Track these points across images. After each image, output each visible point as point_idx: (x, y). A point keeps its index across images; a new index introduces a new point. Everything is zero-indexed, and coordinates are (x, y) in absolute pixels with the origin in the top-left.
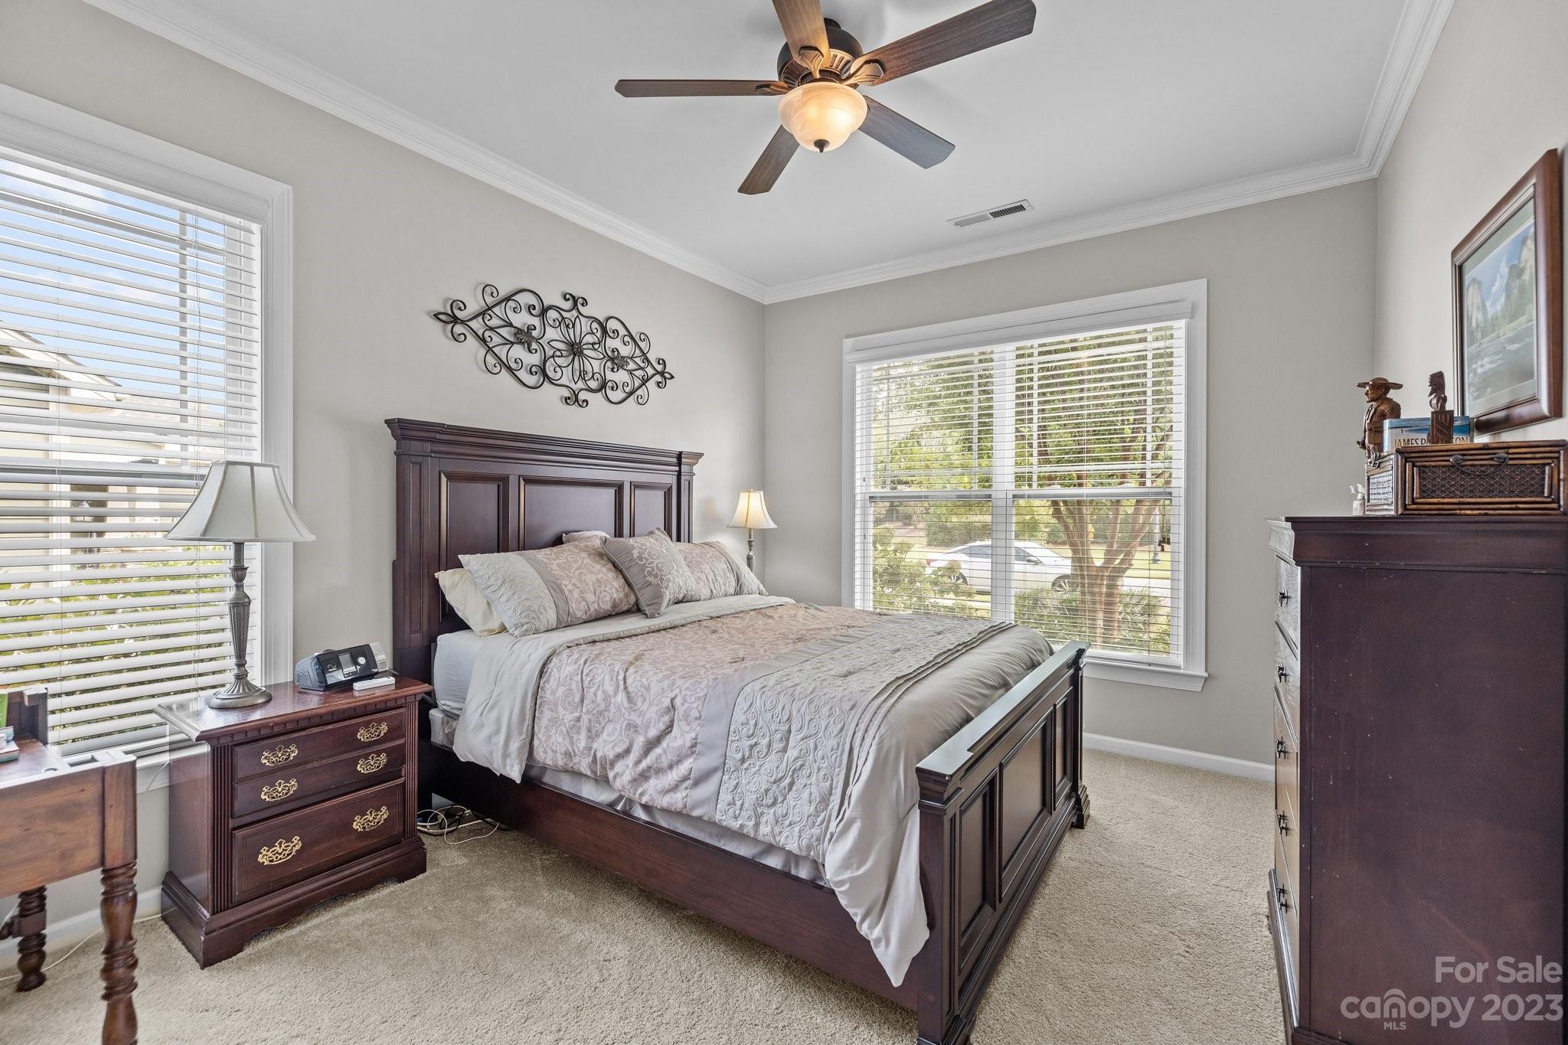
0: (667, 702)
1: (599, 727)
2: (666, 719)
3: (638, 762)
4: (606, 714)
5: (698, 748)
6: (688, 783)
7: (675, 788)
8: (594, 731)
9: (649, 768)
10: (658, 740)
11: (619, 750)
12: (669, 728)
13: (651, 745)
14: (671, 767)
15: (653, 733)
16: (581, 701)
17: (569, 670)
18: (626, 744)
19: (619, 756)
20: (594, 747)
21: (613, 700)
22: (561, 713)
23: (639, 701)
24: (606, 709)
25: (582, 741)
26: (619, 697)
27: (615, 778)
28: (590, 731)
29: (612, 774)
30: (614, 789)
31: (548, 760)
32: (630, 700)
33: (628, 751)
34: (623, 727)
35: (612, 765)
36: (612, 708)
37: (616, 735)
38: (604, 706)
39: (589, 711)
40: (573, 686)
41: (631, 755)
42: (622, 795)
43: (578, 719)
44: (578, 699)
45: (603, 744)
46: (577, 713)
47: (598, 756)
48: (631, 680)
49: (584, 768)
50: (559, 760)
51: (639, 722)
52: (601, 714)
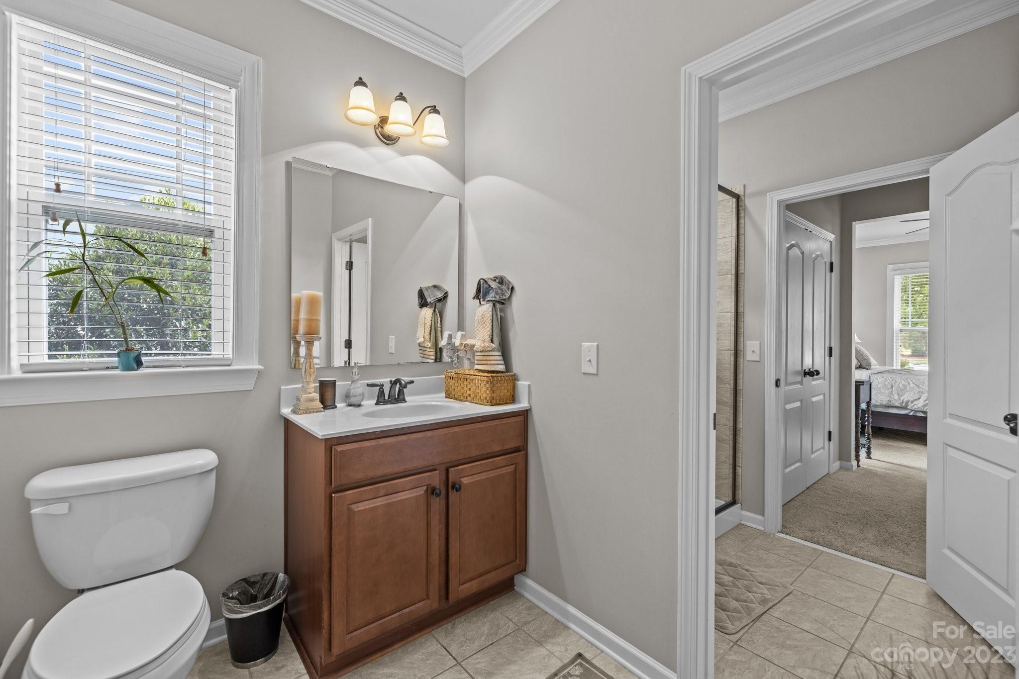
1: (902, 393)
8: (900, 394)
16: (892, 387)
17: (881, 380)
18: (919, 396)
19: (915, 400)
20: (902, 398)
21: (908, 386)
22: (883, 391)
23: (921, 386)
24: (905, 389)
25: (896, 397)
26: (912, 385)
27: (914, 405)
28: (898, 394)
29: (912, 405)
30: (909, 409)
31: (878, 403)
32: (917, 386)
33: (919, 398)
34: (916, 392)
35: (912, 402)
36: (908, 388)
37: (912, 395)
38: (903, 388)
39: (897, 390)
40: (887, 383)
41: (921, 399)
42: (912, 411)
43: (892, 392)
44: (890, 386)
45: (906, 397)
46: (891, 390)
47: (905, 400)
48: (914, 381)
49: (897, 404)
50: (885, 403)
51: (924, 391)
52: (902, 390)
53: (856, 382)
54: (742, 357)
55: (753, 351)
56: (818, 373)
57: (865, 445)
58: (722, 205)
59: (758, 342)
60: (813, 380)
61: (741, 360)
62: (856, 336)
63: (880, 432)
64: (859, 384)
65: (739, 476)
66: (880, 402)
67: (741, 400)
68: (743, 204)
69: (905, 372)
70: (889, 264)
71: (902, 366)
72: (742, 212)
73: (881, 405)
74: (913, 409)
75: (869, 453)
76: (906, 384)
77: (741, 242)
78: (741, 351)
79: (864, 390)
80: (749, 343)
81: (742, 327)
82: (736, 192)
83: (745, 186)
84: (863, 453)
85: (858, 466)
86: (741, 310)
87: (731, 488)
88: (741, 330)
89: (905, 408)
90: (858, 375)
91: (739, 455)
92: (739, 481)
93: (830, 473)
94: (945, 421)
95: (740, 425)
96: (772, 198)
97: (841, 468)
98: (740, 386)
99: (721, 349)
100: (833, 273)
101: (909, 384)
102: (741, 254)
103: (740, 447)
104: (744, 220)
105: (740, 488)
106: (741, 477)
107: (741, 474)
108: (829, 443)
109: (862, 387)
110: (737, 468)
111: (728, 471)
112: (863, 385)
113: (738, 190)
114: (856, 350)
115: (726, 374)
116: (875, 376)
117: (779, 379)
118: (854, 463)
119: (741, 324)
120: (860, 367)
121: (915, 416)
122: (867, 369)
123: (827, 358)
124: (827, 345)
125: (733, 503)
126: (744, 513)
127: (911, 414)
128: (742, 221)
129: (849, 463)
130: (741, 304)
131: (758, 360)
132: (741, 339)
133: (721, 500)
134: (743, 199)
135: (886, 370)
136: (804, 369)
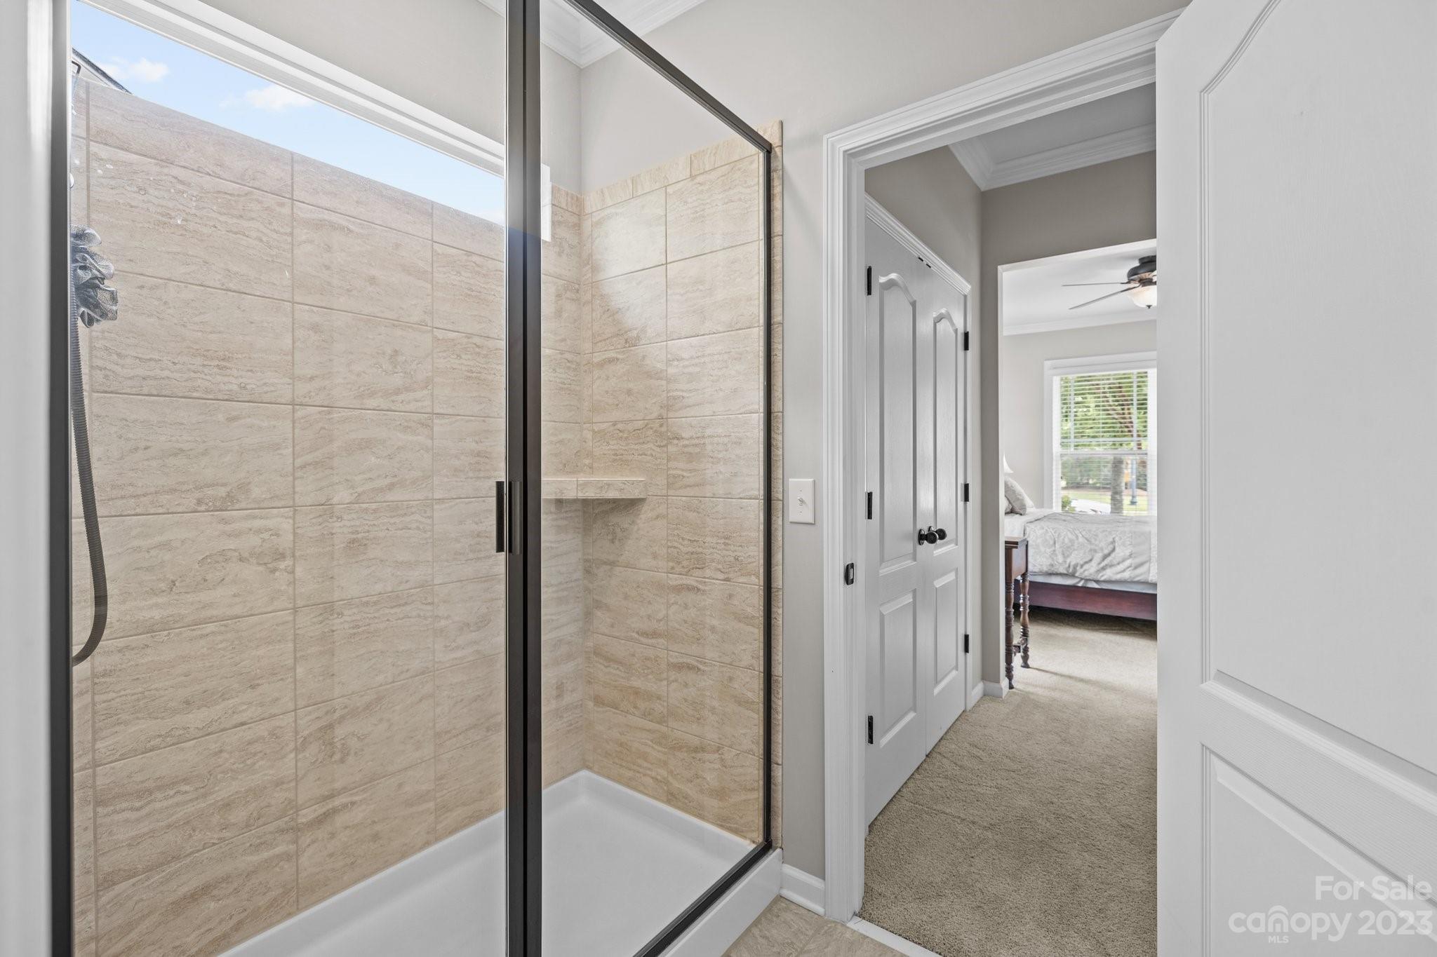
0: (1111, 540)
1: (1068, 553)
2: (1112, 546)
3: (1099, 564)
4: (1072, 547)
5: (1132, 556)
6: (1130, 569)
7: (1124, 571)
8: (1066, 555)
9: (1106, 565)
10: (1109, 555)
11: (1087, 560)
12: (1114, 550)
13: (1105, 557)
14: (1118, 564)
15: (1106, 552)
16: (1055, 543)
17: (1041, 531)
18: (1090, 558)
19: (1086, 563)
20: (1068, 561)
21: (1076, 541)
22: (1042, 549)
23: (1093, 541)
24: (1072, 545)
25: (1060, 559)
26: (1081, 540)
27: (1084, 571)
28: (1063, 554)
29: (1082, 570)
30: (1077, 577)
31: (1036, 570)
32: (1088, 541)
33: (1091, 560)
34: (1087, 551)
35: (1082, 566)
36: (1076, 545)
37: (1081, 555)
38: (1070, 544)
39: (1061, 547)
40: (1048, 538)
41: (1093, 562)
42: (1082, 579)
43: (1054, 551)
44: (1052, 542)
45: (1074, 559)
46: (1053, 548)
47: (1072, 564)
48: (1084, 533)
49: (1062, 570)
50: (1045, 569)
51: (1097, 548)
52: (1068, 547)
53: (1006, 542)
54: (780, 514)
55: (802, 501)
56: (942, 534)
57: (1019, 647)
58: (739, 169)
59: (811, 480)
60: (936, 548)
61: (777, 522)
62: (1005, 464)
63: (1041, 614)
64: (1011, 546)
65: (775, 785)
66: (1040, 567)
67: (780, 611)
68: (779, 164)
69: (1069, 518)
70: (1046, 360)
71: (1064, 506)
72: (776, 183)
73: (1041, 572)
74: (1083, 576)
75: (1025, 658)
76: (1074, 538)
77: (777, 251)
78: (779, 500)
79: (1017, 554)
80: (792, 481)
81: (780, 445)
82: (766, 137)
83: (782, 123)
84: (1017, 659)
85: (1011, 687)
86: (777, 406)
87: (762, 812)
88: (777, 453)
89: (1073, 575)
90: (1010, 528)
91: (777, 738)
92: (777, 796)
93: (968, 710)
94: (1203, 686)
95: (777, 670)
96: (833, 145)
97: (984, 695)
98: (777, 582)
99: (741, 496)
100: (969, 352)
101: (1077, 537)
102: (777, 278)
103: (777, 717)
104: (780, 202)
105: (780, 812)
106: (780, 787)
107: (780, 781)
108: (965, 654)
109: (1014, 551)
110: (774, 766)
111: (756, 772)
112: (1017, 548)
113: (770, 135)
114: (1006, 485)
115: (752, 554)
116: (1032, 526)
117: (852, 565)
118: (1004, 683)
119: (777, 437)
120: (1011, 512)
121: (1085, 587)
122: (1021, 515)
123: (961, 504)
124: (961, 481)
125: (766, 847)
126: (790, 870)
127: (1080, 585)
128: (777, 204)
129: (996, 685)
130: (777, 394)
131: (812, 521)
132: (777, 473)
133: (745, 837)
134: (779, 154)
135: (1046, 514)
136: (918, 528)
